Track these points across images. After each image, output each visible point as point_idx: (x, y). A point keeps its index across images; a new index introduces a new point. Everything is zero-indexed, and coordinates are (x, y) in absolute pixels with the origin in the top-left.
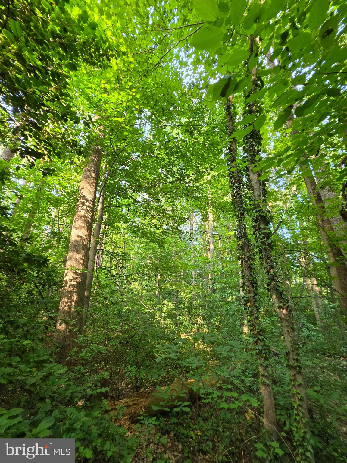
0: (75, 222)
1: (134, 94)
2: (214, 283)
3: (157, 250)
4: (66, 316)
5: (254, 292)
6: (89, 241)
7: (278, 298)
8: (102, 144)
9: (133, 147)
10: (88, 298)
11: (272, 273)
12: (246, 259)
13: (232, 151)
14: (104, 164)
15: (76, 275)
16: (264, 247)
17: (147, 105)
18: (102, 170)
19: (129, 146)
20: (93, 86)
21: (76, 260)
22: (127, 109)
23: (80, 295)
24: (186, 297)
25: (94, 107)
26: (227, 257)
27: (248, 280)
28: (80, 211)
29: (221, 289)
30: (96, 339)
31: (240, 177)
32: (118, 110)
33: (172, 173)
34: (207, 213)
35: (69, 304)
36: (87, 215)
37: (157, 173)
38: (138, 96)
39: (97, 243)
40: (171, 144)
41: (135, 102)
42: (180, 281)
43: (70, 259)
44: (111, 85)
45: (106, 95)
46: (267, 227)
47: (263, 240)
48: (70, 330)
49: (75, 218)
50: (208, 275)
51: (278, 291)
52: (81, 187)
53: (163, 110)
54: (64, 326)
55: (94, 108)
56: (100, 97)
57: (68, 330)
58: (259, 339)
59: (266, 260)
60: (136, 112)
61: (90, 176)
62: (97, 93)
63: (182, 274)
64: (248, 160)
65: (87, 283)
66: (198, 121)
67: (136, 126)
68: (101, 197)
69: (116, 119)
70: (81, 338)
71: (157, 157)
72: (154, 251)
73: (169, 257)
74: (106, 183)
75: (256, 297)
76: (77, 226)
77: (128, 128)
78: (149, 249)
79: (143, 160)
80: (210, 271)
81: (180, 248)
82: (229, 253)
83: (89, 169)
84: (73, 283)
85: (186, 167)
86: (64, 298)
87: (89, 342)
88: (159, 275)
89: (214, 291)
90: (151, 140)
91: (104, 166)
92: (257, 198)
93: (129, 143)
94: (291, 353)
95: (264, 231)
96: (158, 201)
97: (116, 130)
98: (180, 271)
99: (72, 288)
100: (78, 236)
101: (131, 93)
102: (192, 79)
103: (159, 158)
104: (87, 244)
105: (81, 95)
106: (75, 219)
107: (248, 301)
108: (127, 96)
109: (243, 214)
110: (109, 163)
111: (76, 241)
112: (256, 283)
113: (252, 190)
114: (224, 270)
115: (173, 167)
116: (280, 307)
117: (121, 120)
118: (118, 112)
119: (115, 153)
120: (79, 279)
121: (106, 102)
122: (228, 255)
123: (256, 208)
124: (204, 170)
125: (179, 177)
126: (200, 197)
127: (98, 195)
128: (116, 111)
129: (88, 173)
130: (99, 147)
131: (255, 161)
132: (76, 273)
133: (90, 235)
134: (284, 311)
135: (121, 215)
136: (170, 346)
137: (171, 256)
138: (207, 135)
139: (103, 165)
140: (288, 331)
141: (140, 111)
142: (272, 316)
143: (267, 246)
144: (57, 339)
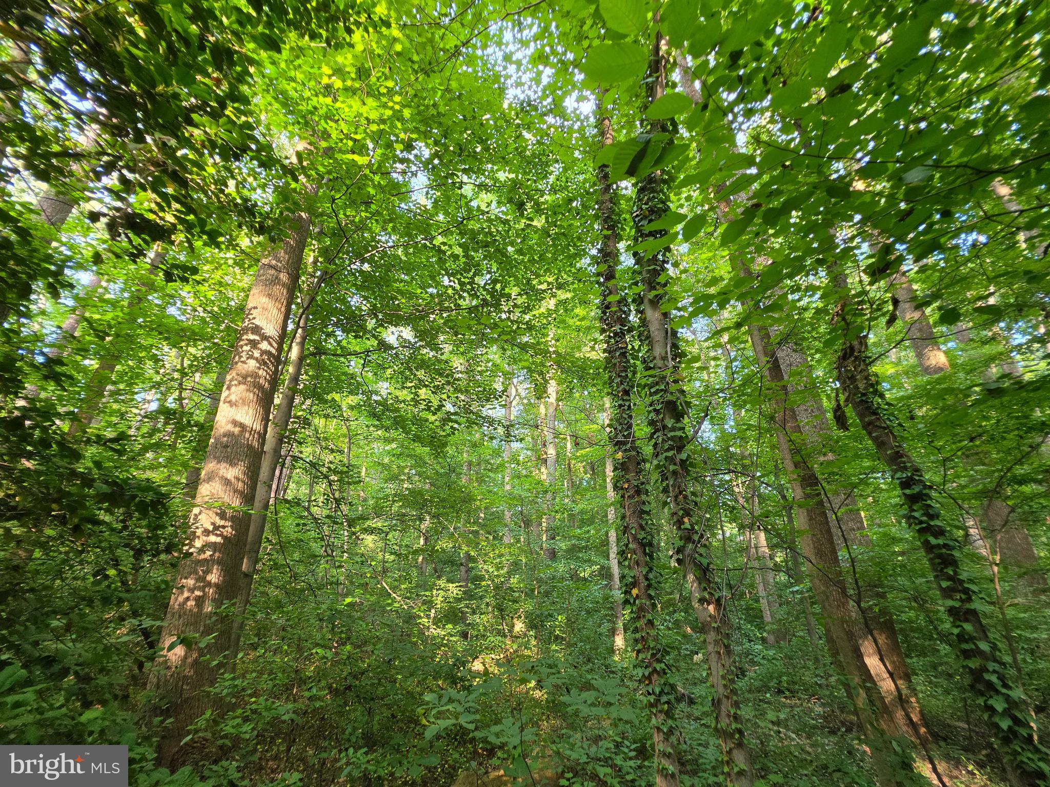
0: (229, 388)
1: (397, 107)
2: (553, 538)
3: (427, 459)
4: (186, 625)
5: (647, 564)
6: (262, 436)
7: (699, 580)
8: (311, 210)
9: (384, 222)
10: (248, 576)
11: (687, 526)
12: (631, 492)
13: (608, 256)
14: (312, 254)
15: (221, 519)
16: (672, 468)
17: (426, 135)
18: (306, 267)
19: (377, 221)
20: (300, 76)
21: (227, 482)
22: (378, 137)
23: (231, 568)
25: (299, 123)
26: (582, 478)
27: (635, 538)
28: (244, 362)
29: (568, 551)
30: (265, 684)
31: (624, 312)
32: (358, 137)
33: (473, 289)
34: (546, 381)
35: (198, 593)
36: (261, 372)
37: (438, 284)
38: (407, 113)
39: (280, 441)
40: (473, 225)
41: (399, 125)
42: (476, 533)
43: (209, 479)
44: (344, 81)
45: (329, 100)
46: (679, 425)
47: (670, 454)
48: (196, 662)
49: (228, 377)
50: (541, 518)
51: (699, 565)
52: (250, 304)
53: (461, 149)
54: (180, 651)
55: (297, 126)
56: (314, 101)
57: (189, 660)
58: (655, 670)
59: (676, 497)
60: (399, 147)
61: (275, 281)
62: (307, 94)
63: (483, 515)
64: (643, 280)
65: (249, 539)
66: (535, 182)
67: (395, 175)
68: (300, 331)
69: (350, 156)
70: (227, 684)
71: (440, 251)
72: (420, 462)
73: (454, 477)
74: (313, 299)
75: (651, 576)
76: (233, 398)
77: (377, 178)
78: (408, 456)
79: (407, 254)
80: (546, 511)
81: (480, 457)
82: (589, 469)
83: (274, 262)
84: (213, 539)
85: (503, 277)
86: (186, 578)
87: (249, 692)
88: (428, 518)
89: (553, 554)
90: (426, 211)
91: (311, 259)
92: (659, 363)
93: (378, 213)
94: (724, 700)
95: (672, 434)
96: (436, 348)
97: (348, 182)
99: (209, 553)
100: (235, 423)
101: (391, 104)
102: (527, 92)
103: (444, 252)
104: (255, 444)
105: (268, 91)
106: (231, 381)
107: (634, 584)
108: (382, 110)
109: (626, 393)
110: (324, 252)
111: (228, 434)
112: (650, 544)
113: (651, 344)
114: (577, 509)
115: (474, 275)
116: (702, 601)
117: (361, 160)
118: (355, 141)
119: (340, 233)
120: (229, 529)
121: (328, 117)
122: (586, 473)
123: (657, 383)
124: (544, 287)
125: (488, 297)
126: (533, 346)
127: (291, 327)
128: (351, 139)
129: (273, 272)
130: (303, 214)
131: (659, 283)
132: (222, 516)
133: (266, 420)
134: (711, 608)
135: (345, 374)
136: (457, 697)
137: (459, 475)
138: (555, 213)
139: (310, 257)
140: (719, 653)
141: (409, 147)
142: (675, 611)
143: (678, 468)
144: (158, 686)
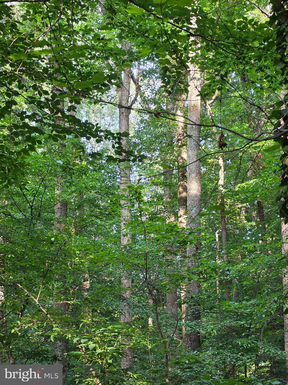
24: (99, 351)
26: (244, 228)
29: (220, 337)
34: (183, 64)
42: (76, 310)
50: (178, 286)
63: (87, 284)
73: (39, 226)
80: (185, 274)
81: (81, 193)
82: (254, 214)
98: (77, 271)
114: (234, 271)
122: (249, 220)
137: (48, 223)
